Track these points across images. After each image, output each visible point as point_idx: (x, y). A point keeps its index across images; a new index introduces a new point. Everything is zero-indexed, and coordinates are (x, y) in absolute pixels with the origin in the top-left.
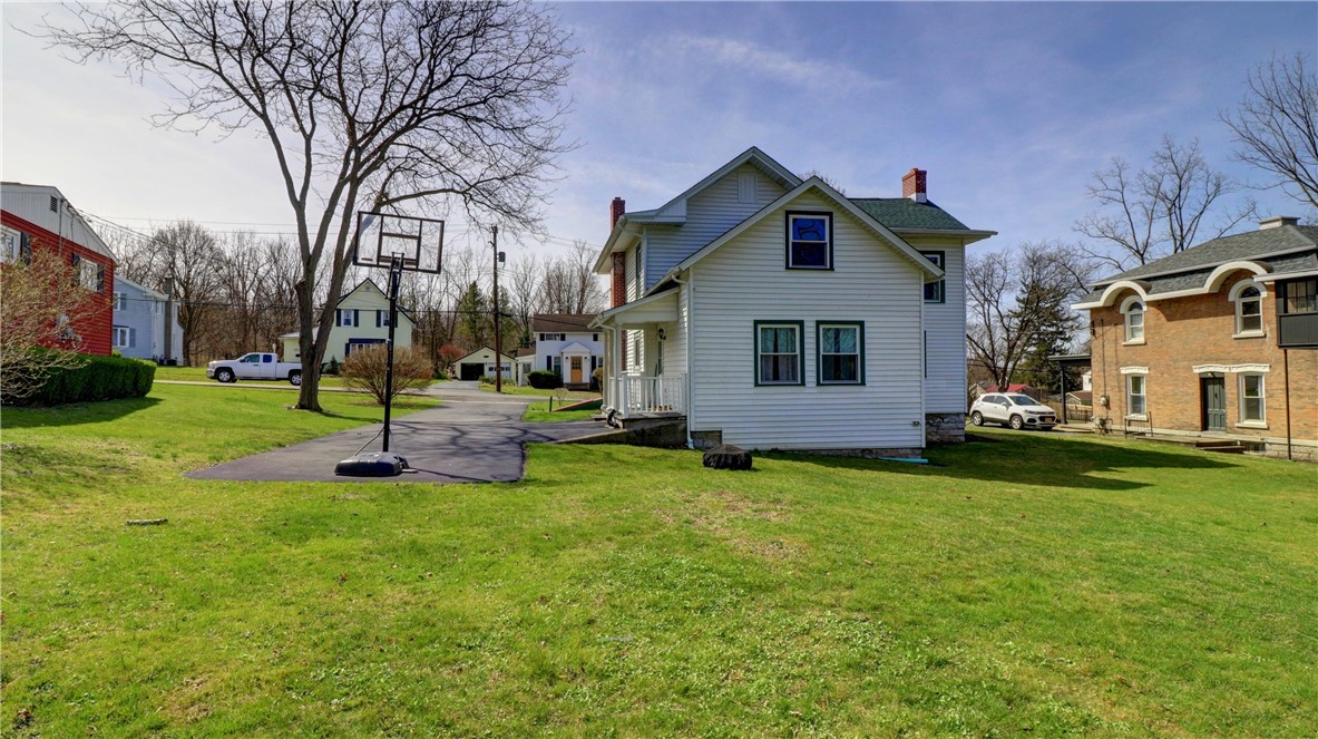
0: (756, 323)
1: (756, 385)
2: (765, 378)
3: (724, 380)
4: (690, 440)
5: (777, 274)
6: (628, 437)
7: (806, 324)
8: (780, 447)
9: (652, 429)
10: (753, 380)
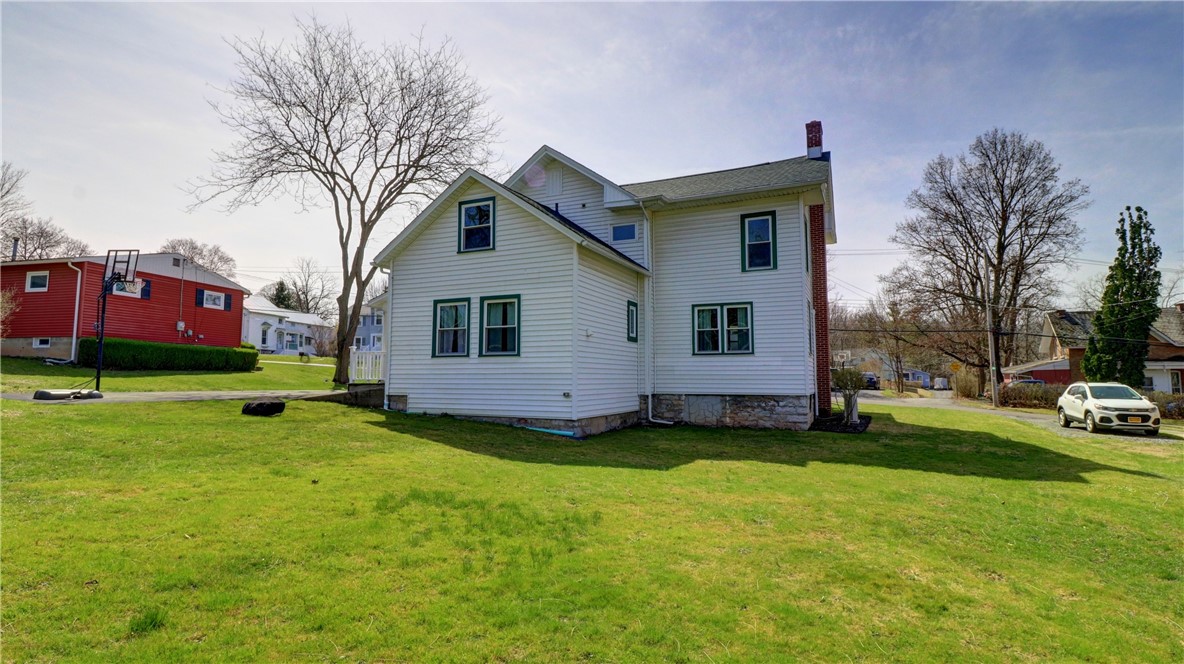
0: (436, 302)
1: (434, 356)
2: (442, 350)
3: (411, 352)
4: (386, 402)
5: (452, 259)
6: (345, 397)
7: (472, 301)
8: (449, 412)
9: (364, 393)
10: (430, 352)
